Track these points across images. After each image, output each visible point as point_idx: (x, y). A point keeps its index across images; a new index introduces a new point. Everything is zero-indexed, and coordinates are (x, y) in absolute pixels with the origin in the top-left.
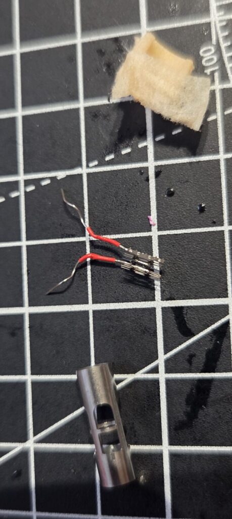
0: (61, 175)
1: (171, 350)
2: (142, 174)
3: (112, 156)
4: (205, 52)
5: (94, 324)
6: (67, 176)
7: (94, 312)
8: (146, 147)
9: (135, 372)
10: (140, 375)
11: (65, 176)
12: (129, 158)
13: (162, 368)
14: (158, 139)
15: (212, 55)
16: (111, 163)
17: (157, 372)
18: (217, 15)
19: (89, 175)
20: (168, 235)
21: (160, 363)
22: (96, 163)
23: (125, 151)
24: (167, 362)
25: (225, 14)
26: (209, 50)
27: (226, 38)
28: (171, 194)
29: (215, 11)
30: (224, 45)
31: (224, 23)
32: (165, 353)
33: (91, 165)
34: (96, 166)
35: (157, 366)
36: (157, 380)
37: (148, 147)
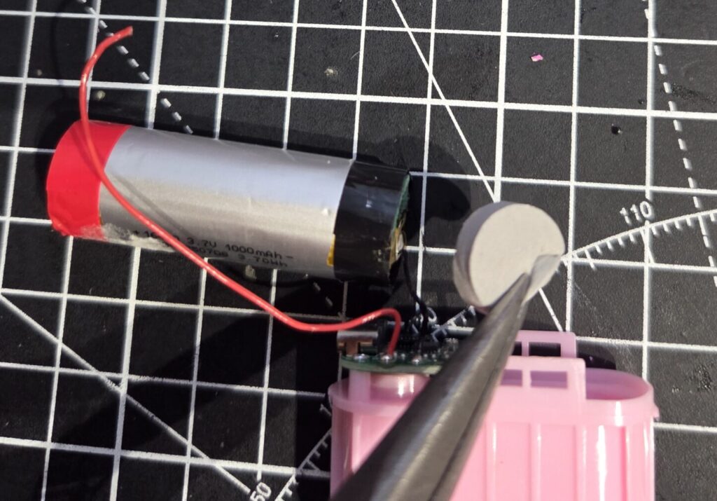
0: (650, 14)
6: (647, 20)
8: (668, 109)
9: (435, 74)
10: (431, 79)
11: (647, 17)
12: (659, 90)
13: (436, 102)
14: (675, 123)
16: (657, 70)
17: (432, 97)
20: (571, 123)
22: (658, 53)
24: (443, 108)
28: (615, 130)
32: (451, 107)
33: (656, 48)
34: (654, 53)
35: (438, 97)
36: (425, 96)
37: (668, 112)
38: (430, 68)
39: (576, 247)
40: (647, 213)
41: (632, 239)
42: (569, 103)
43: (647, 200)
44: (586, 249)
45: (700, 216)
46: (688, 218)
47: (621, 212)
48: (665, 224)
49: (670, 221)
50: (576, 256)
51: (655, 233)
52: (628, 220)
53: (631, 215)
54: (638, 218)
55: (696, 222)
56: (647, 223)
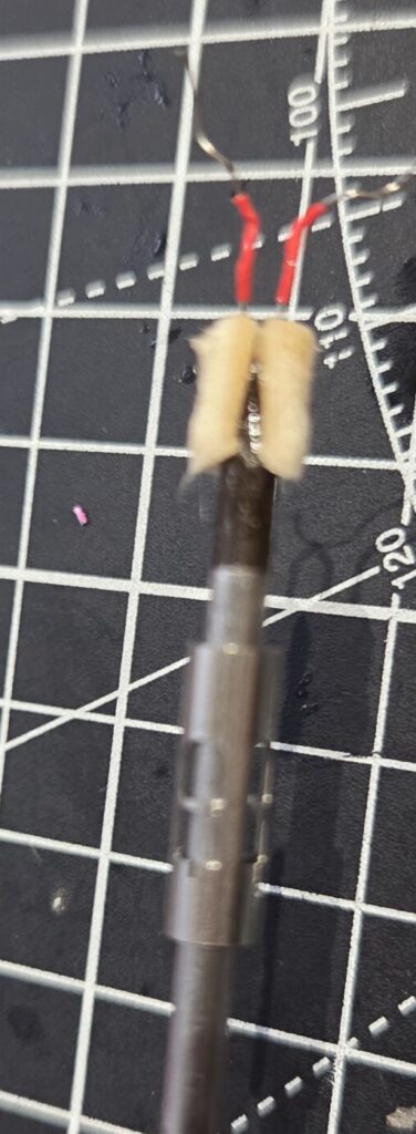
0: (9, 314)
1: (142, 676)
2: (146, 331)
3: (99, 290)
4: (299, 97)
5: (23, 606)
6: (20, 320)
7: (27, 585)
8: (160, 281)
9: (75, 707)
10: (83, 713)
11: (14, 319)
13: (122, 707)
14: (185, 266)
15: (310, 104)
16: (98, 300)
17: (113, 714)
18: (334, 19)
19: (56, 321)
20: (172, 457)
21: (120, 697)
22: (71, 299)
24: (132, 696)
25: (350, 19)
26: (307, 94)
27: (341, 70)
29: (332, 12)
30: (335, 86)
31: (344, 40)
32: (132, 680)
33: (62, 302)
35: (114, 702)
36: (110, 728)
37: (165, 280)
38: (65, 715)
39: (390, 456)
40: (335, 317)
41: (381, 345)
42: (139, 459)
43: (313, 318)
44: (394, 435)
45: (346, 218)
46: (349, 239)
47: (331, 366)
48: (357, 283)
49: (352, 273)
50: (406, 454)
51: (371, 302)
52: (346, 354)
53: (337, 347)
54: (343, 335)
55: (355, 224)
56: (352, 317)
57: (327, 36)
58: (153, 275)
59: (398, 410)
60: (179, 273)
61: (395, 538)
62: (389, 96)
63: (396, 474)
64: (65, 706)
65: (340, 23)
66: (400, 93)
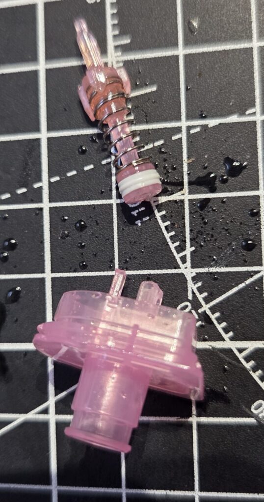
1: (61, 392)
3: (7, 196)
18: (114, 54)
21: (51, 405)
23: (20, 191)
25: (122, 55)
29: (113, 51)
57: (112, 63)
58: (36, 186)
59: (177, 244)
60: (50, 183)
61: (186, 307)
62: (148, 90)
63: (182, 274)
64: (20, 413)
65: (118, 56)
66: (154, 89)
